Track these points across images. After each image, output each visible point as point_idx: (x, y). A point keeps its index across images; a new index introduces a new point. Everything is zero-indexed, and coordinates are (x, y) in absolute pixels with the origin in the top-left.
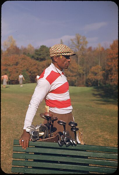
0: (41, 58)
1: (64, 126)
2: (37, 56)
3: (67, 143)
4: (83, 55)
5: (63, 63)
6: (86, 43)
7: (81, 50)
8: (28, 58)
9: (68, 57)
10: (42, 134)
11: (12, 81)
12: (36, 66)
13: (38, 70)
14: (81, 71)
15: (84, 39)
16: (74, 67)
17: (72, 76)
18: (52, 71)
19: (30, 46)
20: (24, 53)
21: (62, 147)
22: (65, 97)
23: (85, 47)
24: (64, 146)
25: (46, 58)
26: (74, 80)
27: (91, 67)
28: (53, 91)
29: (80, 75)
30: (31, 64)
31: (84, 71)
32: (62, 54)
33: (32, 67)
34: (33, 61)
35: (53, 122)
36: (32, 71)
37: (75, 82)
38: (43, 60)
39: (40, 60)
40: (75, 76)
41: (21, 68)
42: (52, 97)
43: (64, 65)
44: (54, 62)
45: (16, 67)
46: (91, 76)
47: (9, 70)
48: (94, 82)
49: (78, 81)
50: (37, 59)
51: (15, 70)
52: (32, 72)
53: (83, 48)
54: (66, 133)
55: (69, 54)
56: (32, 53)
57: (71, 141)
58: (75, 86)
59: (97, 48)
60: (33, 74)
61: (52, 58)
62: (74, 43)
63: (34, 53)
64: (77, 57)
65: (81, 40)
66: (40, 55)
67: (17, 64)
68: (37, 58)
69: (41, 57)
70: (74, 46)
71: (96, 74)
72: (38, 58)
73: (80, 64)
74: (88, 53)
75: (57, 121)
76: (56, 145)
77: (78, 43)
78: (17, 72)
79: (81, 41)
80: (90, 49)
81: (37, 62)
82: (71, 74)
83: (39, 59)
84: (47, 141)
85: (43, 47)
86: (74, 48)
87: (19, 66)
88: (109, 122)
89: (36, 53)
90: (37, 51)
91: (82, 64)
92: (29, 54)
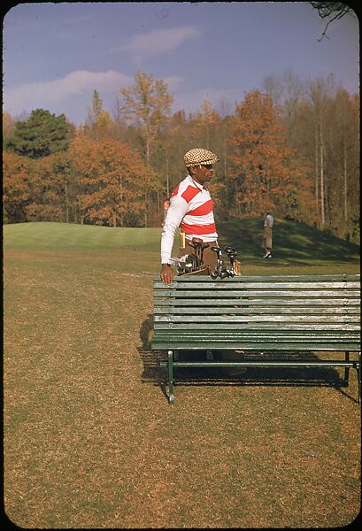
0: (36, 148)
2: (24, 142)
3: (223, 274)
4: (160, 136)
5: (204, 174)
6: (168, 100)
7: (152, 121)
9: (209, 167)
10: (190, 265)
12: (23, 174)
13: (29, 184)
14: (156, 186)
15: (161, 89)
16: (138, 172)
17: (132, 200)
18: (189, 186)
23: (164, 113)
24: (218, 279)
25: (52, 147)
26: (137, 212)
28: (191, 213)
29: (153, 196)
30: (6, 168)
31: (165, 184)
32: (202, 163)
33: (9, 177)
34: (13, 159)
35: (202, 250)
36: (11, 187)
37: (142, 216)
38: (41, 155)
39: (32, 154)
40: (142, 199)
42: (190, 220)
49: (148, 214)
50: (24, 152)
52: (10, 192)
53: (158, 115)
54: (221, 262)
55: (210, 162)
56: (7, 134)
57: (228, 271)
59: (201, 116)
60: (15, 198)
62: (132, 101)
63: (13, 132)
64: (143, 143)
65: (152, 91)
66: (31, 139)
68: (24, 148)
69: (35, 144)
70: (132, 109)
72: (28, 148)
73: (153, 164)
74: (173, 130)
76: (209, 278)
77: (145, 101)
79: (153, 95)
80: (179, 116)
81: (25, 160)
82: (130, 194)
83: (30, 151)
84: (195, 274)
85: (40, 114)
86: (134, 115)
89: (20, 131)
90: (21, 125)
91: (158, 163)
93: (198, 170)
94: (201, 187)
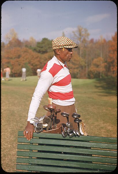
1: (68, 118)
2: (39, 49)
3: (71, 134)
4: (85, 47)
5: (66, 56)
6: (88, 35)
7: (83, 42)
8: (30, 51)
9: (70, 50)
10: (46, 125)
11: (15, 74)
12: (38, 59)
13: (40, 63)
14: (83, 64)
15: (86, 31)
16: (76, 59)
17: (74, 69)
18: (55, 64)
19: (32, 38)
20: (26, 46)
21: (66, 138)
22: (68, 89)
23: (87, 39)
24: (68, 137)
25: (48, 50)
26: (76, 73)
27: (93, 59)
29: (82, 67)
30: (33, 57)
31: (86, 63)
32: (65, 47)
33: (34, 60)
34: (35, 54)
35: (56, 114)
36: (34, 63)
38: (45, 53)
39: (42, 52)
40: (77, 68)
41: (23, 61)
42: (55, 89)
43: (66, 58)
44: (56, 55)
45: (18, 60)
46: (93, 68)
47: (11, 63)
48: (96, 74)
49: (80, 74)
50: (39, 52)
51: (17, 63)
52: (34, 65)
53: (84, 40)
54: (69, 125)
55: (71, 47)
56: (34, 46)
57: (75, 132)
58: (77, 78)
59: (99, 40)
60: (35, 67)
61: (54, 50)
62: (76, 35)
63: (36, 45)
64: (79, 49)
66: (42, 47)
67: (19, 57)
68: (39, 50)
69: (43, 49)
70: (76, 38)
71: (98, 66)
73: (82, 57)
74: (90, 45)
75: (60, 113)
77: (80, 35)
78: (20, 65)
79: (83, 33)
80: (92, 41)
81: (40, 55)
82: (73, 66)
85: (45, 40)
86: (76, 40)
87: (21, 59)
88: (112, 113)
89: (39, 45)
90: (38, 43)
91: (84, 56)
92: (31, 46)
93: (62, 52)
94: (63, 65)
